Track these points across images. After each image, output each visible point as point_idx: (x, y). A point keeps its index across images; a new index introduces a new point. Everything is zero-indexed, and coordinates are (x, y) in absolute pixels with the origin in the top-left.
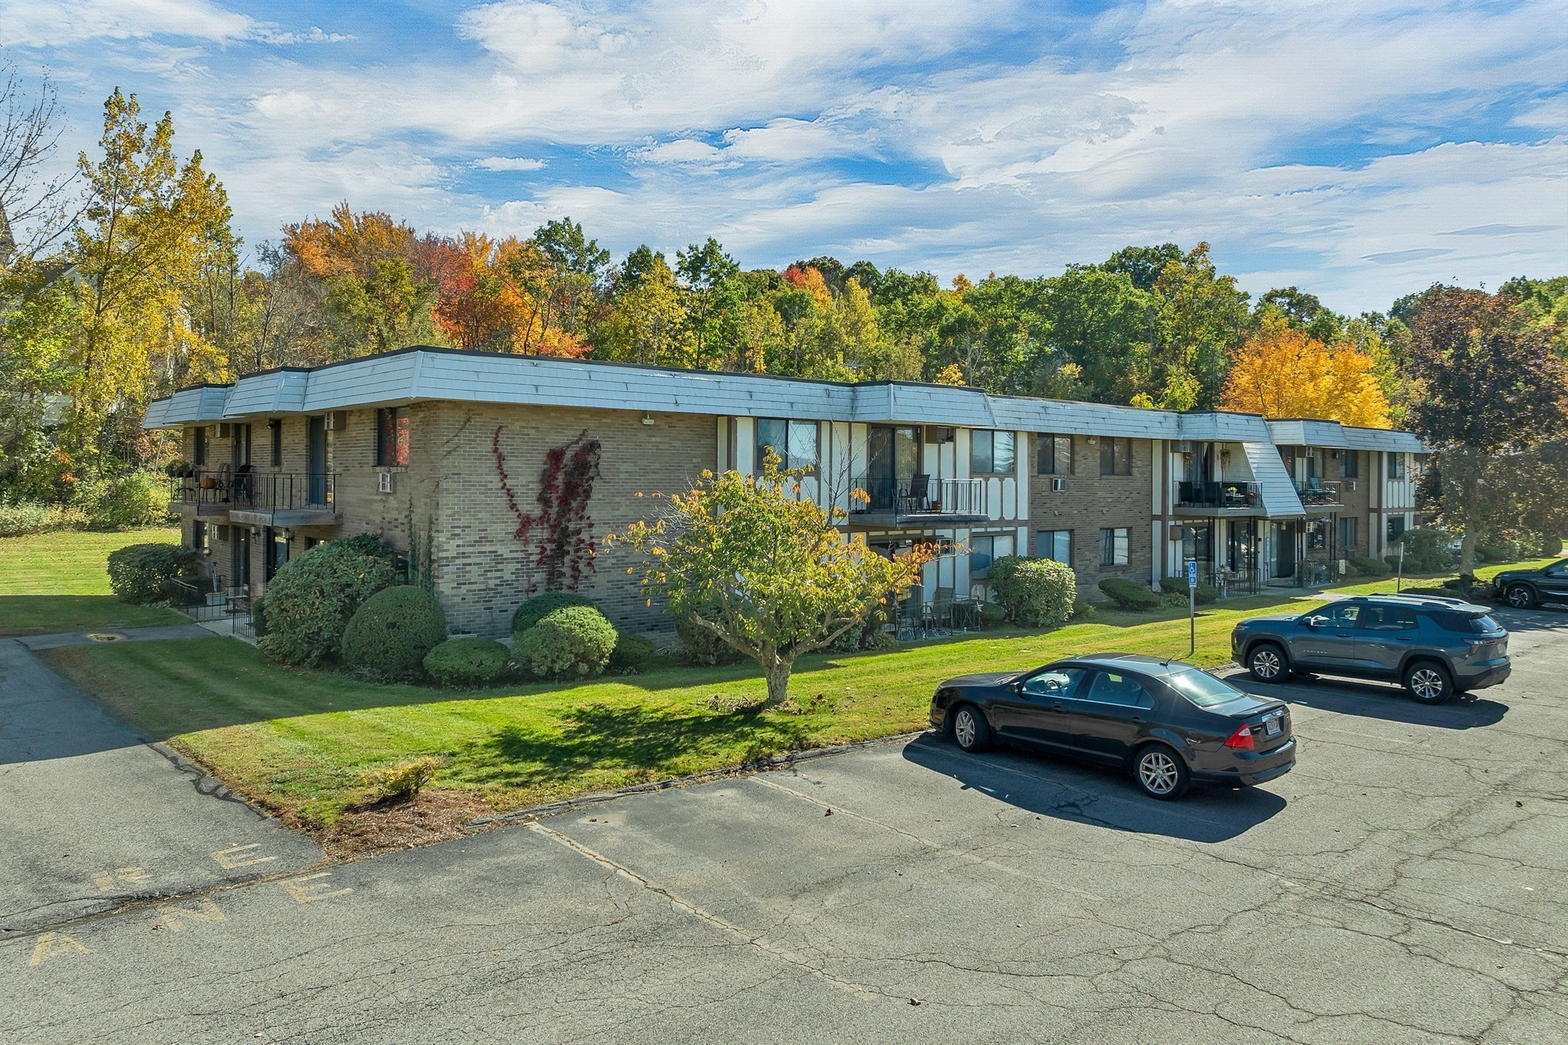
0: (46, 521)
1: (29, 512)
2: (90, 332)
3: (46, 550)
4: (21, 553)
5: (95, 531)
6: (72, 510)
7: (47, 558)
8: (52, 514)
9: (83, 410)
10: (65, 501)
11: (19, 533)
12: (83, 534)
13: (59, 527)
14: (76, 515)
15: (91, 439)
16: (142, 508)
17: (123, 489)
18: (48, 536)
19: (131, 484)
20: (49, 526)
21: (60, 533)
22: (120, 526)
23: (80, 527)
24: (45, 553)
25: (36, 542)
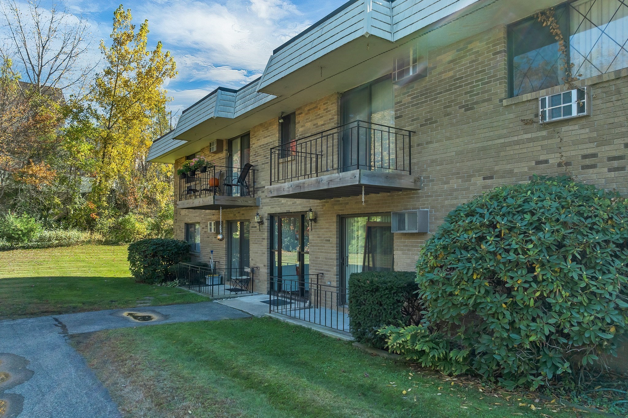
0: (82, 238)
1: (74, 233)
2: (105, 139)
3: (82, 253)
4: (69, 254)
5: (107, 245)
6: (95, 234)
7: (83, 256)
8: (85, 236)
9: (101, 181)
10: (92, 230)
11: (68, 245)
12: (101, 246)
13: (89, 242)
14: (97, 236)
15: (104, 199)
16: (131, 233)
17: (121, 223)
18: (84, 247)
19: (125, 221)
20: (83, 241)
21: (89, 245)
22: (120, 243)
23: (100, 242)
24: (82, 254)
25: (77, 249)
